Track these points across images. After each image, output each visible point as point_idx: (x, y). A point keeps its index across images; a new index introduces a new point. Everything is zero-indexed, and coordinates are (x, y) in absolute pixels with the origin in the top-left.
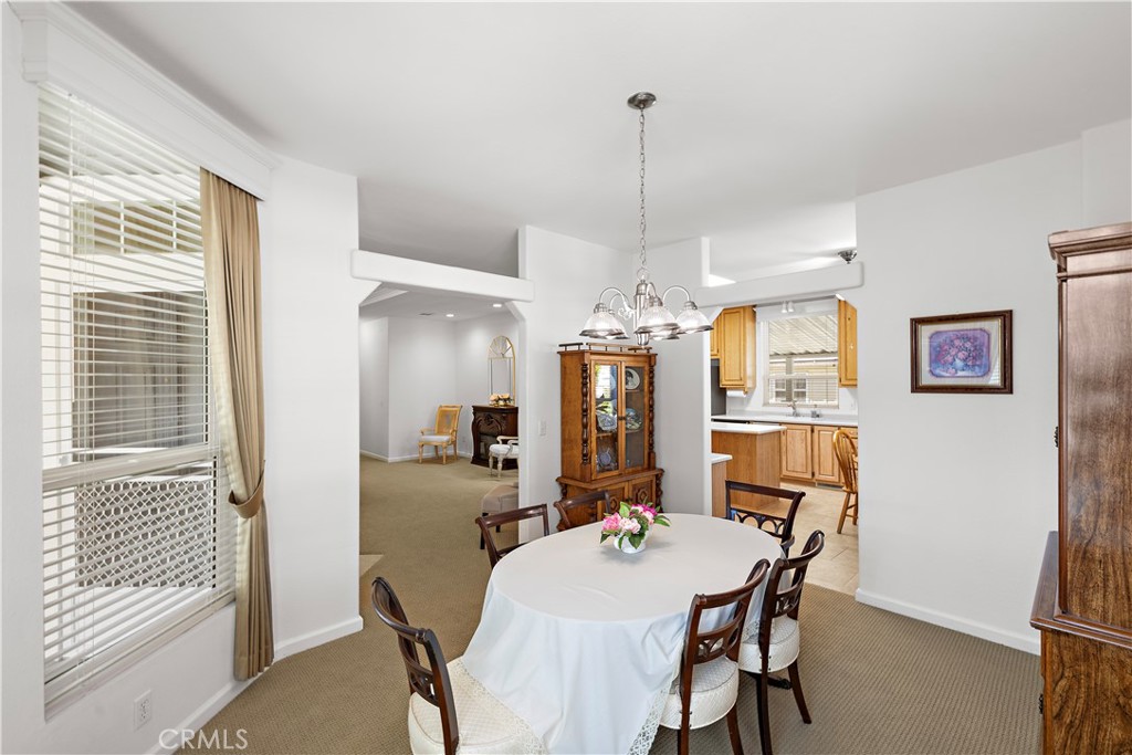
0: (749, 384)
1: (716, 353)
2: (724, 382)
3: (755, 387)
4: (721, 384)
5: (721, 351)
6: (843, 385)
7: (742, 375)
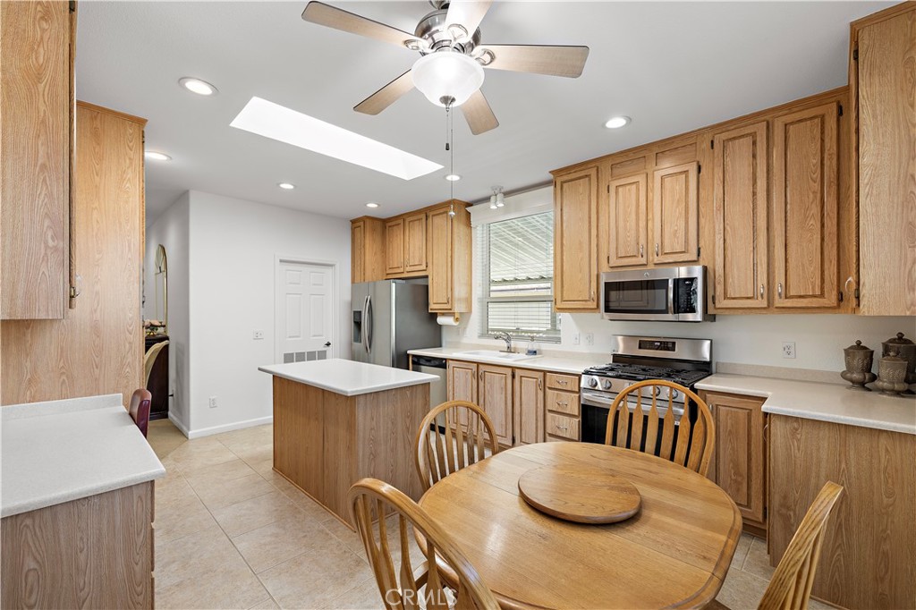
0: (458, 308)
1: (425, 268)
2: (432, 306)
3: (471, 312)
4: (430, 308)
5: (430, 265)
6: (558, 309)
7: (449, 296)
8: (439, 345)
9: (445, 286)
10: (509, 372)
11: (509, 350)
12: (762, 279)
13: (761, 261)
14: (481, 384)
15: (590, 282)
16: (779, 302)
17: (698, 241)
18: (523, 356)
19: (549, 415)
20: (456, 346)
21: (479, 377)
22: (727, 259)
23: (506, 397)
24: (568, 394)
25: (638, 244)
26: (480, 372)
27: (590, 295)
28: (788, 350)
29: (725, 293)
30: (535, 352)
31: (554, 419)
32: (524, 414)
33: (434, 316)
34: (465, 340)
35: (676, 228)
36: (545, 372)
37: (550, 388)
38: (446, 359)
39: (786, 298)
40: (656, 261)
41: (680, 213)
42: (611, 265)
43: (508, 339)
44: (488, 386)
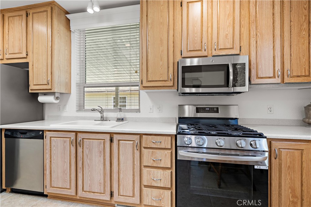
0: (58, 89)
1: (25, 56)
2: (32, 87)
3: (70, 93)
4: (30, 88)
5: (30, 54)
6: (144, 87)
7: (49, 78)
8: (42, 118)
9: (45, 70)
10: (108, 137)
11: (103, 119)
12: (278, 66)
13: (277, 55)
14: (80, 150)
15: (168, 67)
16: (287, 80)
17: (240, 42)
18: (115, 123)
19: (145, 170)
20: (57, 118)
21: (77, 144)
22: (258, 53)
23: (104, 160)
24: (161, 151)
25: (202, 42)
26: (79, 139)
27: (168, 77)
28: (270, 109)
29: (257, 75)
30: (122, 120)
31: (149, 173)
32: (121, 172)
33: (35, 96)
34: (65, 114)
35: (227, 33)
36: (141, 135)
37: (145, 148)
38: (43, 131)
39: (291, 77)
40: (214, 54)
41: (230, 23)
42: (183, 56)
43: (101, 111)
44: (86, 151)
